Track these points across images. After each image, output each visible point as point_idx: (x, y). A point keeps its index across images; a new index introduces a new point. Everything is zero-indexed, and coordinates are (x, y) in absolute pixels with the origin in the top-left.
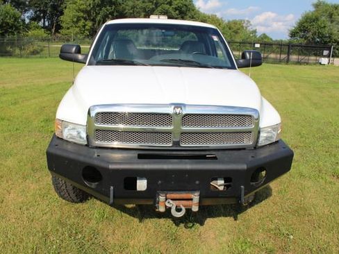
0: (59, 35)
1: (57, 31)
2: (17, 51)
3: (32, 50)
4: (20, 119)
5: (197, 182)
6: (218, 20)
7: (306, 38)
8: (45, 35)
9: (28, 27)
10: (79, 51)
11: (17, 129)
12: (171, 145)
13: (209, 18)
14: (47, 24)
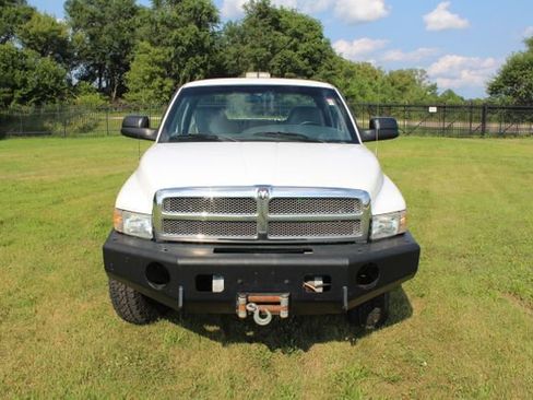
0: (123, 102)
1: (119, 95)
2: (60, 128)
3: (81, 125)
4: (66, 223)
5: (287, 281)
6: (373, 71)
7: (515, 95)
8: (102, 102)
9: (75, 90)
10: (147, 124)
11: (61, 236)
12: (256, 237)
13: (359, 68)
14: (104, 84)
